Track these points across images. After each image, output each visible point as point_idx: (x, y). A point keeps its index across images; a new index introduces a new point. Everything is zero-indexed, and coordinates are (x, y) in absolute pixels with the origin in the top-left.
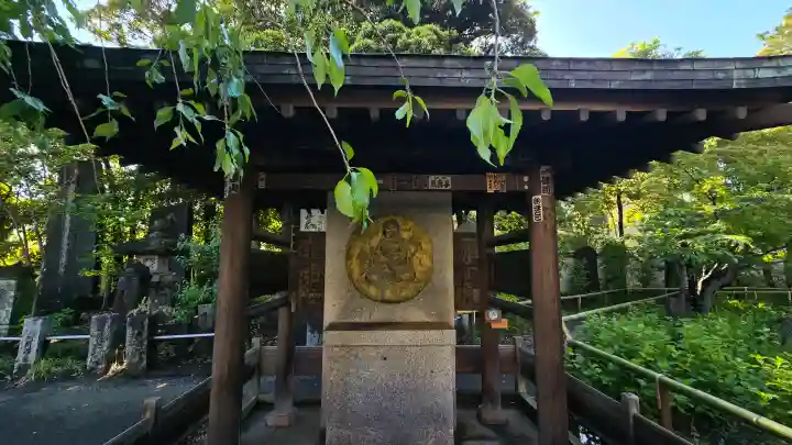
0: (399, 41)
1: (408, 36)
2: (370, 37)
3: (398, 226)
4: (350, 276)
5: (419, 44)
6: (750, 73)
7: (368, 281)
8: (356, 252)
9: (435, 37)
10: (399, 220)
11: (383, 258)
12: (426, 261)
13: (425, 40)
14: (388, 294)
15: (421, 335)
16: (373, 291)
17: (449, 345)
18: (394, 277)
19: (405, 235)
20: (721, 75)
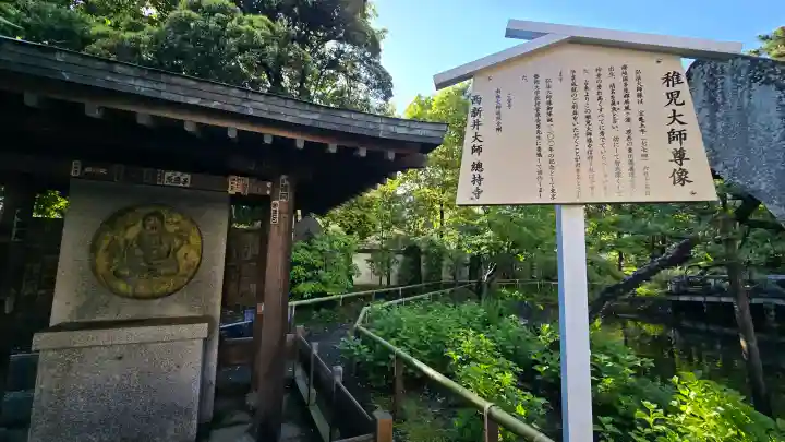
0: (229, 24)
1: (240, 22)
2: (196, 10)
3: (162, 219)
4: (94, 269)
5: (251, 34)
6: (392, 128)
7: (117, 275)
8: (105, 243)
9: (269, 33)
10: (165, 213)
11: (139, 252)
12: (194, 257)
13: (258, 32)
14: (142, 290)
15: (168, 330)
16: (122, 286)
17: (199, 338)
18: (152, 271)
19: (171, 229)
20: (371, 126)
